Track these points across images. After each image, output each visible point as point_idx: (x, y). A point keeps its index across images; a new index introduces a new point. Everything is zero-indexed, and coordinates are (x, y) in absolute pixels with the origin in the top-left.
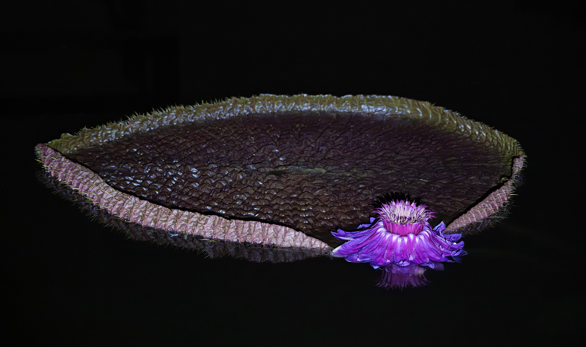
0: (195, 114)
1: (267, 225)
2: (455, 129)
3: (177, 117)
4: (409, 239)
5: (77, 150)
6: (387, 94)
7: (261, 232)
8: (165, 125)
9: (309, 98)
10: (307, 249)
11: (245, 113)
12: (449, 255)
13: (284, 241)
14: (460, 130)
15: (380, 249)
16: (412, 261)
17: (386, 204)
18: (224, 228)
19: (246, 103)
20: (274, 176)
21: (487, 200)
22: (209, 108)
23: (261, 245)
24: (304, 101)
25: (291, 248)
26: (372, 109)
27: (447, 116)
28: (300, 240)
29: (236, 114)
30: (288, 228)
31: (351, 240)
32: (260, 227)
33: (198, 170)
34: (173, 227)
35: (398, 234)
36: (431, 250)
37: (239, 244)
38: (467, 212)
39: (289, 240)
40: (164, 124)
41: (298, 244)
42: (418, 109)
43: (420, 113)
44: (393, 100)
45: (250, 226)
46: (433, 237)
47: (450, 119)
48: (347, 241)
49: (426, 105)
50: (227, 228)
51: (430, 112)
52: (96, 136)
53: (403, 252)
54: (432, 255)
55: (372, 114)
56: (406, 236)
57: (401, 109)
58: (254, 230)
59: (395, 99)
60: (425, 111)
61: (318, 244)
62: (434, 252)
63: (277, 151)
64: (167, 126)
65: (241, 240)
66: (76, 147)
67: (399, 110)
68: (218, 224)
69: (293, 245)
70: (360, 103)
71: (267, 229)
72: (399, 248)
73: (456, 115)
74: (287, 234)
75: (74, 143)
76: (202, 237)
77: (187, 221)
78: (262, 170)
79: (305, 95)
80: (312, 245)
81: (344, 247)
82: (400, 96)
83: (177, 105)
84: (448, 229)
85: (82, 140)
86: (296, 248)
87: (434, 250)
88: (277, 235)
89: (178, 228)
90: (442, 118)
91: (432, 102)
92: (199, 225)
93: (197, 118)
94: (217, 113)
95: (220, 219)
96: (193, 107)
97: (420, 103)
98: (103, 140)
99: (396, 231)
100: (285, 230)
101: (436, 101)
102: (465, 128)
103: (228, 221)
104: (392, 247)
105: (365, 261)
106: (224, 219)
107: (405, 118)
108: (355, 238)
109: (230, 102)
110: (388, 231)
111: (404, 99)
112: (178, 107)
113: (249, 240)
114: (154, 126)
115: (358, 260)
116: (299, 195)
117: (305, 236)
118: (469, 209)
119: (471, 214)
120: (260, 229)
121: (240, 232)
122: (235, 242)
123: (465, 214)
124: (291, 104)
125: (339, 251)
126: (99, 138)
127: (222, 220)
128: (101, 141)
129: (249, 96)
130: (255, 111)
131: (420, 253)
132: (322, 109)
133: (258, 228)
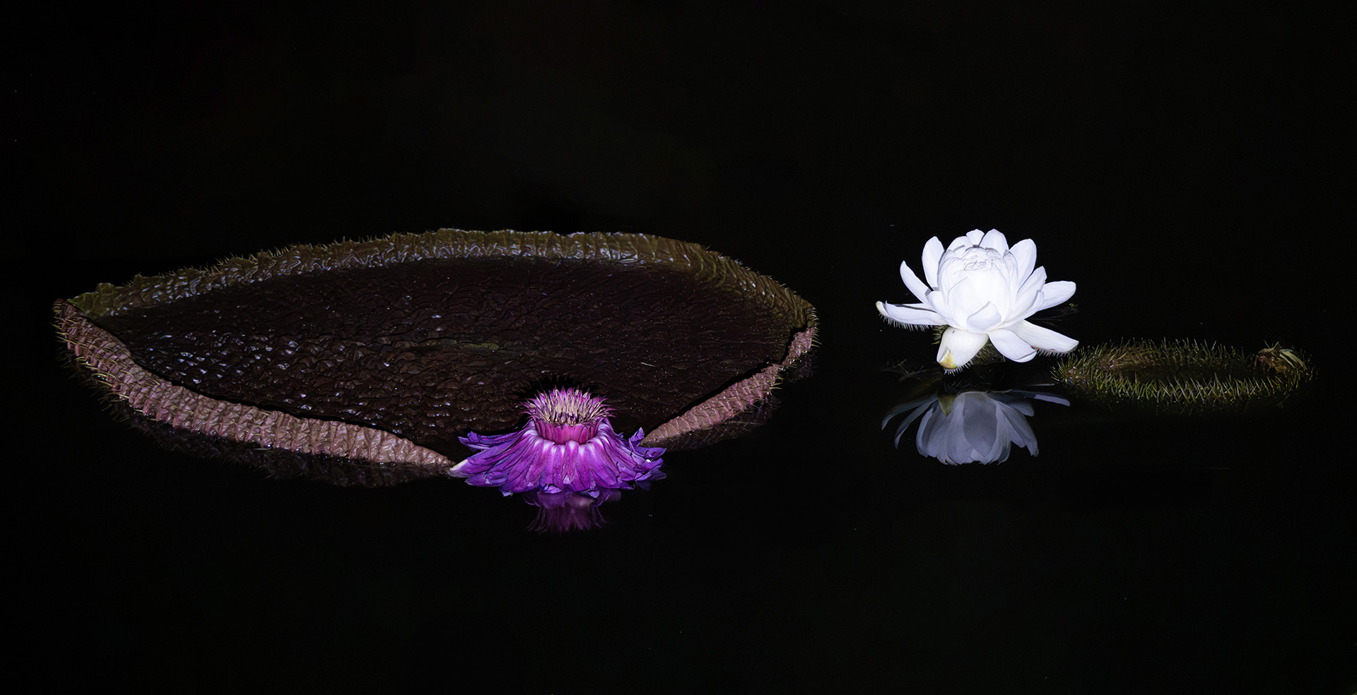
0: (334, 257)
1: (356, 428)
2: (734, 287)
3: (302, 263)
4: (568, 449)
5: (128, 311)
6: (637, 232)
7: (345, 437)
8: (283, 275)
9: (518, 236)
10: (415, 466)
11: (416, 259)
12: (632, 479)
13: (379, 453)
14: (740, 289)
15: (523, 464)
16: (568, 485)
17: (543, 393)
18: (290, 431)
19: (417, 242)
20: (412, 354)
21: (723, 395)
22: (356, 248)
23: (345, 459)
24: (510, 241)
25: (389, 464)
26: (617, 255)
27: (724, 267)
28: (404, 452)
29: (401, 260)
30: (386, 434)
31: (485, 450)
32: (345, 431)
33: (299, 344)
34: (216, 428)
35: (553, 441)
36: (604, 468)
37: (312, 456)
38: (683, 414)
39: (388, 452)
40: (281, 272)
41: (401, 458)
42: (685, 256)
43: (688, 263)
44: (647, 241)
45: (329, 429)
46: (611, 448)
47: (728, 271)
48: (479, 451)
49: (696, 248)
50: (295, 432)
51: (702, 260)
52: (163, 289)
53: (557, 470)
54: (604, 476)
55: (616, 262)
56: (564, 444)
57: (659, 255)
58: (335, 437)
59: (650, 239)
60: (694, 259)
61: (431, 458)
62: (607, 472)
63: (437, 316)
64: (286, 276)
65: (315, 451)
66: (126, 306)
67: (657, 257)
68: (281, 425)
69: (393, 460)
70: (599, 245)
71: (354, 434)
72: (552, 463)
73: (735, 264)
74: (385, 442)
75: (123, 300)
76: (259, 446)
77: (237, 420)
78: (398, 345)
79: (512, 231)
80: (422, 460)
81: (472, 462)
82: (657, 236)
83: (301, 243)
84: (648, 440)
85: (137, 295)
86: (398, 464)
87: (608, 470)
88: (370, 443)
89: (224, 430)
90: (718, 270)
91: (704, 243)
92: (254, 426)
93: (337, 265)
94: (369, 258)
95: (284, 417)
96: (328, 247)
97: (687, 245)
98: (174, 296)
99: (550, 437)
100: (382, 436)
101: (710, 243)
102: (748, 285)
103: (299, 420)
104: (542, 460)
105: (498, 484)
106: (291, 418)
107: (665, 269)
108: (491, 446)
109: (391, 239)
110: (540, 436)
111: (664, 239)
112: (302, 246)
113: (327, 449)
114: (264, 276)
115: (488, 482)
116: (439, 383)
117: (412, 445)
118: (689, 408)
119: (692, 418)
120: (343, 434)
121: (314, 438)
122: (307, 454)
123: (680, 416)
124: (490, 245)
125: (463, 467)
126: (169, 292)
127: (289, 419)
128: (171, 297)
129: (420, 231)
130: (433, 255)
131: (586, 471)
132: (540, 254)
133: (341, 432)
